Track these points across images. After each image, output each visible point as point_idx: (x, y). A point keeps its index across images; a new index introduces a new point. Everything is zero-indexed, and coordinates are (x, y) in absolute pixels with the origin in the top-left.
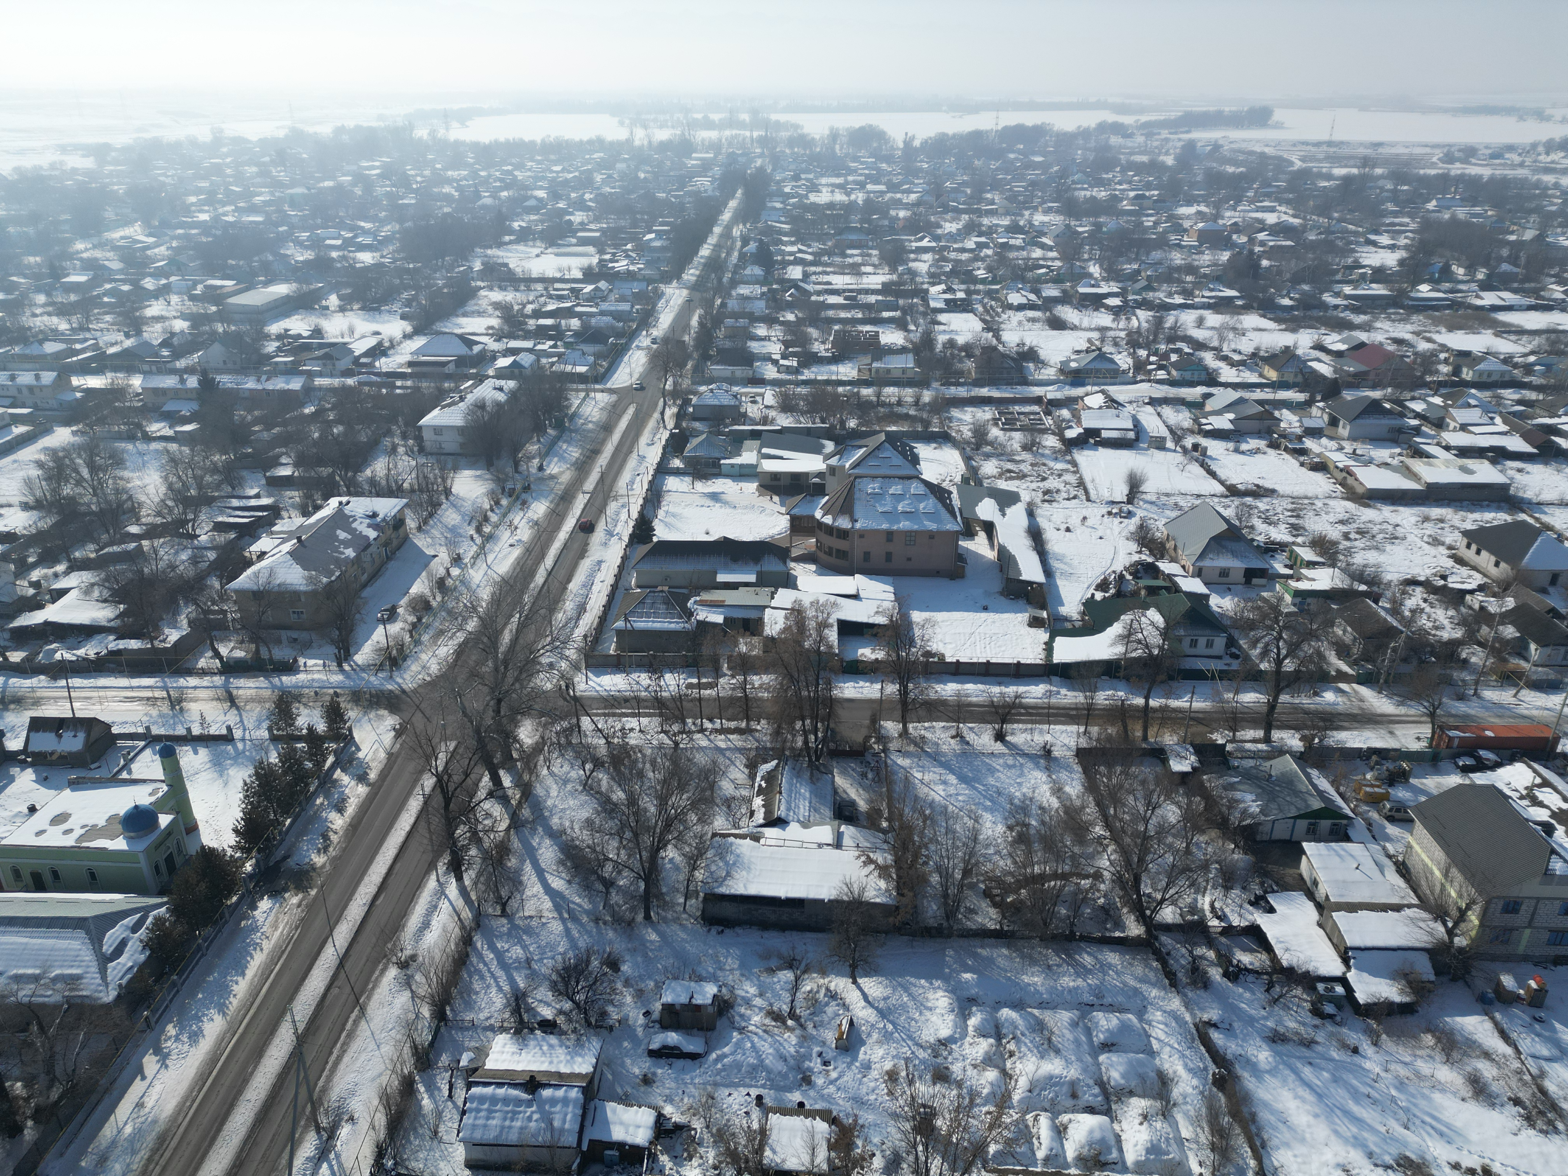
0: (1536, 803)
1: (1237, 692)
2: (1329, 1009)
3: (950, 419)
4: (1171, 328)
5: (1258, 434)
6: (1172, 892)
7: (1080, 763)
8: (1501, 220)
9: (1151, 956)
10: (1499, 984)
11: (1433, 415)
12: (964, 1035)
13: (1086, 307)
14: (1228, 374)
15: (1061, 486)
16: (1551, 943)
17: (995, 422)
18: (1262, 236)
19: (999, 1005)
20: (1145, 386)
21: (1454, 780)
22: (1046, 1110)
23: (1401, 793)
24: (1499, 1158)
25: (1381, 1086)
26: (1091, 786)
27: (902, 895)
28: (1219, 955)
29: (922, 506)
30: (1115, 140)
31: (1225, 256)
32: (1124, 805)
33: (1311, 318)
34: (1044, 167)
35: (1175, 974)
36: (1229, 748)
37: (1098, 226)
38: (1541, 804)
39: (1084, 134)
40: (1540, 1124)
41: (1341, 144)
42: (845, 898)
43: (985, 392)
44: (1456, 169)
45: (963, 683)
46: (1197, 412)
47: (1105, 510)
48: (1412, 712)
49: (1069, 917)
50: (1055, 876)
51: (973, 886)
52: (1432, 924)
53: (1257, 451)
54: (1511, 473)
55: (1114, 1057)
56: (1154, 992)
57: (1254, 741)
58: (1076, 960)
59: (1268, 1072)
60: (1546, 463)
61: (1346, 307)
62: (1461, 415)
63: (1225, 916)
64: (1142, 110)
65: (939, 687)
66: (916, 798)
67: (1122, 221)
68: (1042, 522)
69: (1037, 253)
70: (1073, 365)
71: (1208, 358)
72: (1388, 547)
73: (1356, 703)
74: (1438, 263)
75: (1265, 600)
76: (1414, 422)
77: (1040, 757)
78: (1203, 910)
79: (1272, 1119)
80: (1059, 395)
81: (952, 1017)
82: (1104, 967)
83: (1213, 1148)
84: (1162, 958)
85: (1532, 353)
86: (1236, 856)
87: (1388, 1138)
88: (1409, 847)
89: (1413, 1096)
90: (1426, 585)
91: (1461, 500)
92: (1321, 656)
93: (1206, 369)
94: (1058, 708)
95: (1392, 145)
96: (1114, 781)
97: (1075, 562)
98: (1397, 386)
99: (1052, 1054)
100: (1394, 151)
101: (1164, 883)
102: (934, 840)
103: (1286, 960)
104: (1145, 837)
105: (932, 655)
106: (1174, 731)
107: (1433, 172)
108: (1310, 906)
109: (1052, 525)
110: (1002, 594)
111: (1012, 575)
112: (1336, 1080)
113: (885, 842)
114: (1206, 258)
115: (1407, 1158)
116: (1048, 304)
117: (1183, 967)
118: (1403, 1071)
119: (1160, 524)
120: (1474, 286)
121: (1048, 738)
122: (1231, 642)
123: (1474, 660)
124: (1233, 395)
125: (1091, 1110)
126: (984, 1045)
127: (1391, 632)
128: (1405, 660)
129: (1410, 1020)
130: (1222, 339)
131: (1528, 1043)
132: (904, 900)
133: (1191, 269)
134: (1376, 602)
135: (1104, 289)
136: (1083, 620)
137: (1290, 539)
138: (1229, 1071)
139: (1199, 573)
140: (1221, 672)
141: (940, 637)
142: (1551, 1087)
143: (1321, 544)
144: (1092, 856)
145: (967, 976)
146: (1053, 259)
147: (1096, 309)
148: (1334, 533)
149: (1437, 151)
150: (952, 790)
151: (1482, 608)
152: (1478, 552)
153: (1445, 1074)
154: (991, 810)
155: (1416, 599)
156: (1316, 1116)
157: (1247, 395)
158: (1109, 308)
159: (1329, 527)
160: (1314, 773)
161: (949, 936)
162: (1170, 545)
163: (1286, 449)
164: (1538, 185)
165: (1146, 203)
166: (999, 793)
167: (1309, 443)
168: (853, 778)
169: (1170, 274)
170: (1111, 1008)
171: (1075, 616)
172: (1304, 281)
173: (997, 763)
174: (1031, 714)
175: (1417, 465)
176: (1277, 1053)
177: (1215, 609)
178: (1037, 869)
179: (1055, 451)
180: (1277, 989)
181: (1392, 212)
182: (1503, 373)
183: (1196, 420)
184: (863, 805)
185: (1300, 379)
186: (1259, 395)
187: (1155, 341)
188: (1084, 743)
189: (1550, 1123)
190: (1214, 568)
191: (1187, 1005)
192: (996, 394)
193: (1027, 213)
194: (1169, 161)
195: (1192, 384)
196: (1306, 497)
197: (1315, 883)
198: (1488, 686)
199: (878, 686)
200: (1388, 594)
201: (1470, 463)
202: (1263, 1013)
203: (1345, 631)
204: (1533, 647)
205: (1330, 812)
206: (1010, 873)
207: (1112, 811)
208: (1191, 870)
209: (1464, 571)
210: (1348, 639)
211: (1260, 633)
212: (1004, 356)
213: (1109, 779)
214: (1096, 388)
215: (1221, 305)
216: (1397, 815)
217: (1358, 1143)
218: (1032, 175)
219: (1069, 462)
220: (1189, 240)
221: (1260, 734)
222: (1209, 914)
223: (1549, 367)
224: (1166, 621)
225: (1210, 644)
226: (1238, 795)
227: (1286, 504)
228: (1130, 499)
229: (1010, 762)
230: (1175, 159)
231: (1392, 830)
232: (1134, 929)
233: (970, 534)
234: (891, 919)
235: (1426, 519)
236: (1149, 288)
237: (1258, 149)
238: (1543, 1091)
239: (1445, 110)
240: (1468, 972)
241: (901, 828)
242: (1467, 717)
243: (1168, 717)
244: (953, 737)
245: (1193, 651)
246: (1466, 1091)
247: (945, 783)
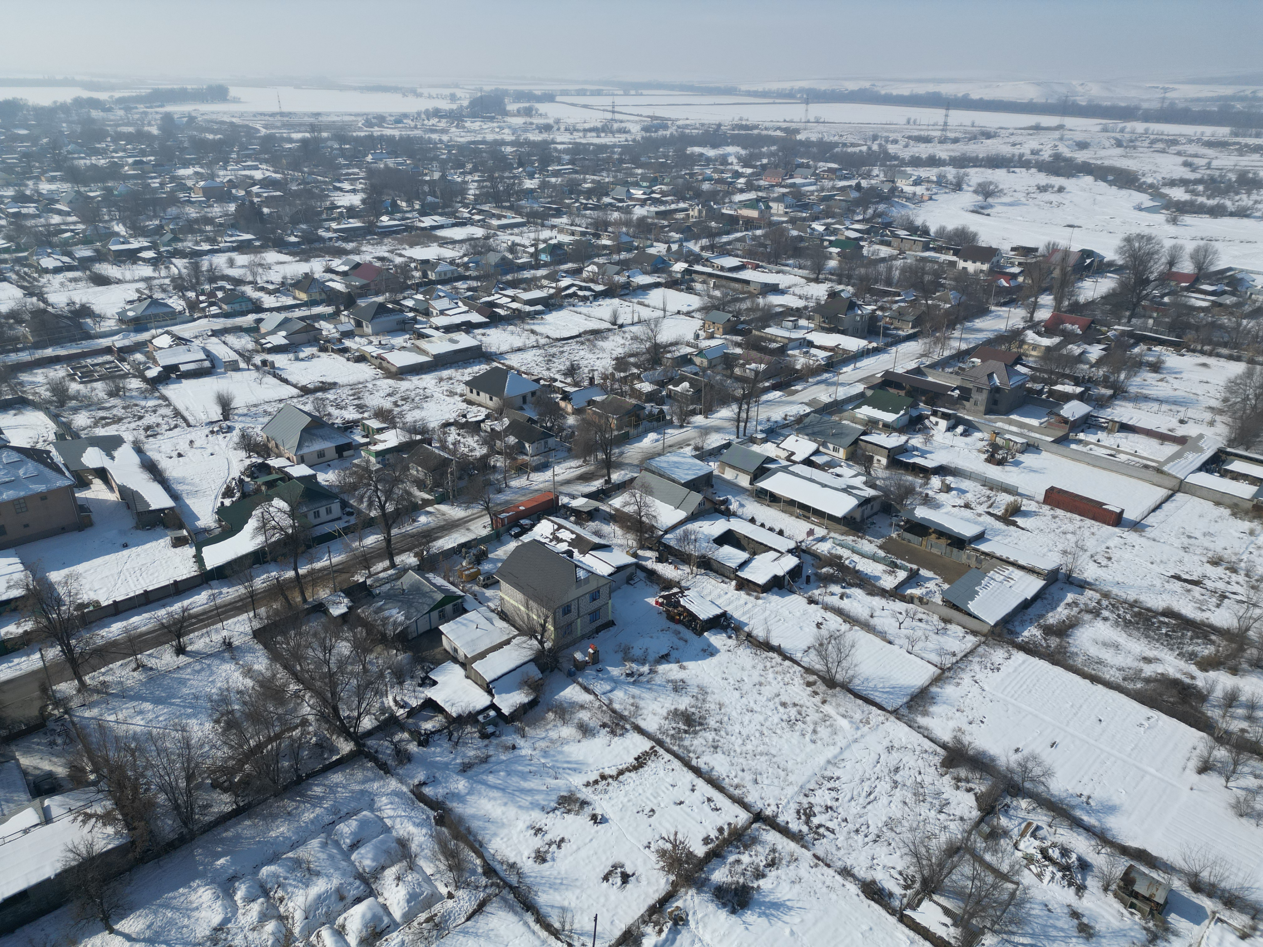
0: (560, 540)
1: (361, 540)
2: (490, 729)
3: (22, 384)
4: (208, 271)
5: (310, 343)
6: (364, 705)
7: (260, 641)
8: (416, 167)
9: (365, 760)
10: (575, 659)
11: (421, 307)
12: (235, 909)
13: (124, 262)
14: (269, 301)
15: (160, 420)
16: (593, 621)
17: (72, 377)
18: (255, 189)
19: (257, 868)
20: (203, 321)
21: (513, 545)
22: (324, 924)
23: (486, 567)
24: (606, 765)
25: (535, 761)
26: (275, 656)
27: (134, 829)
28: (411, 733)
29: (21, 472)
30: (95, 114)
31: (232, 207)
32: (306, 658)
33: (316, 249)
34: (33, 139)
35: (386, 764)
36: (369, 582)
37: (109, 191)
38: (562, 541)
39: (63, 108)
40: (619, 732)
41: (289, 114)
42: (74, 863)
43: (49, 352)
44: (377, 131)
45: (127, 619)
46: (255, 335)
47: (207, 431)
48: (475, 511)
49: (292, 766)
50: (270, 740)
51: (199, 786)
52: (530, 642)
53: (313, 356)
54: (479, 337)
55: (362, 850)
56: (376, 785)
57: (385, 570)
58: (309, 796)
59: (468, 794)
60: (496, 327)
61: (338, 239)
62: (438, 305)
63: (406, 703)
64: (112, 88)
65: (104, 632)
66: (117, 739)
67: (130, 184)
68: (153, 455)
69: (56, 219)
70: (131, 314)
71: (249, 290)
72: (425, 405)
73: (441, 517)
74: (387, 199)
75: (357, 466)
76: (411, 315)
77: (223, 651)
78: (390, 707)
79: (480, 823)
80: (126, 342)
81: (219, 903)
82: (332, 789)
83: (451, 868)
84: (373, 757)
85: (465, 255)
86: (399, 658)
87: (550, 790)
88: (502, 599)
89: (554, 756)
90: (455, 424)
91: (457, 362)
92: (409, 494)
93: (250, 299)
94: (225, 606)
95: (328, 114)
96: (292, 643)
97: (197, 481)
98: (391, 291)
99: (314, 878)
100: (329, 119)
101: (356, 702)
102: (149, 765)
103: (453, 712)
104: (331, 675)
105: (87, 605)
106: (325, 586)
107: (362, 134)
108: (457, 667)
109: (163, 456)
110: (137, 528)
111: (141, 509)
112: (509, 774)
113: (99, 792)
114: (216, 210)
115: (562, 797)
116: (84, 264)
117: (389, 755)
118: (542, 744)
119: (258, 430)
120: (415, 214)
121: (225, 633)
122: (344, 504)
123: (498, 464)
124: (279, 317)
125: (358, 900)
126: (256, 908)
127: (445, 462)
128: (460, 478)
129: (538, 709)
130: (254, 274)
131: (600, 687)
132: (137, 832)
133: (209, 221)
134: (430, 445)
135: (135, 244)
136: (221, 526)
137: (359, 416)
138: (443, 809)
139: (302, 460)
140: (344, 529)
141: (87, 587)
142: (616, 706)
143: (381, 414)
144: (295, 710)
145: (222, 861)
146: (74, 223)
147: (134, 263)
148: (387, 404)
149: (360, 119)
150: (150, 716)
151: (492, 429)
152: (478, 394)
153: (567, 731)
154: (194, 715)
155: (453, 435)
156: (505, 804)
157: (290, 315)
158: (146, 261)
159: (382, 401)
160: (431, 576)
161: (192, 839)
162: (272, 445)
163: (333, 351)
164: (430, 141)
165: (146, 167)
166: (196, 698)
167: (347, 343)
168: (41, 751)
169: (191, 226)
170: (349, 815)
171: (213, 525)
172: (301, 222)
173: (185, 675)
174: (202, 620)
175: (423, 344)
176: (469, 778)
177: (324, 483)
178: (252, 743)
179: (142, 392)
180: (455, 734)
181: (345, 165)
182: (452, 272)
183: (257, 342)
184: (61, 770)
185: (324, 296)
186: (298, 313)
187: (198, 283)
188: (257, 625)
189: (623, 728)
190: (311, 453)
191: (401, 781)
192: (62, 352)
193: (30, 183)
194: (155, 131)
195: (244, 313)
196: (360, 383)
197: (456, 650)
198: (512, 478)
199: (37, 655)
200: (436, 437)
201: (455, 336)
202: (452, 756)
203: (417, 471)
204: (527, 445)
205: (450, 598)
206: (230, 758)
207: (298, 668)
208: (372, 683)
209: (474, 409)
210: (421, 475)
211: (362, 491)
212: (57, 316)
213: (288, 644)
214: (160, 331)
215: (242, 247)
216: (489, 582)
217: (534, 805)
218: (22, 147)
219: (159, 398)
220: (195, 197)
221: (387, 563)
222: (394, 708)
223: (477, 263)
224: (290, 505)
225: (329, 511)
226: (386, 613)
227: (347, 391)
228: (226, 417)
229: (198, 667)
230: (159, 129)
231: (489, 593)
232: (345, 747)
233: (85, 484)
234: (130, 856)
235: (441, 380)
236: (176, 239)
237: (227, 119)
238: (614, 711)
239: (355, 89)
240: (558, 662)
241: (111, 772)
242: (507, 502)
243: (316, 578)
244: (134, 670)
245: (318, 521)
246: (578, 735)
247: (141, 712)
